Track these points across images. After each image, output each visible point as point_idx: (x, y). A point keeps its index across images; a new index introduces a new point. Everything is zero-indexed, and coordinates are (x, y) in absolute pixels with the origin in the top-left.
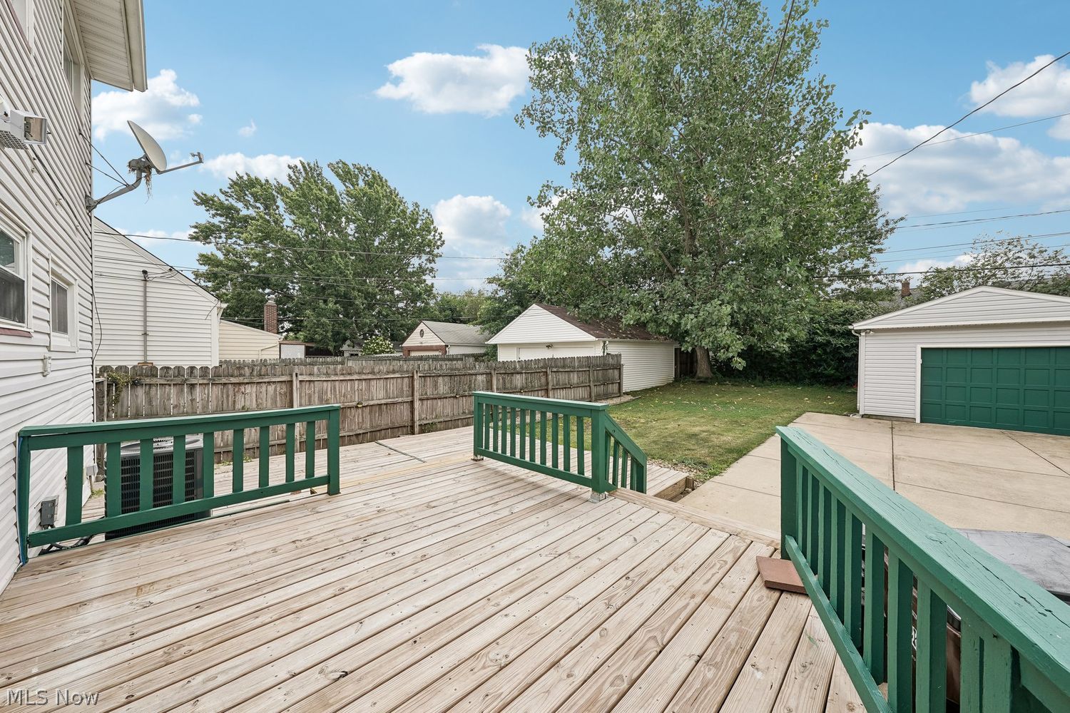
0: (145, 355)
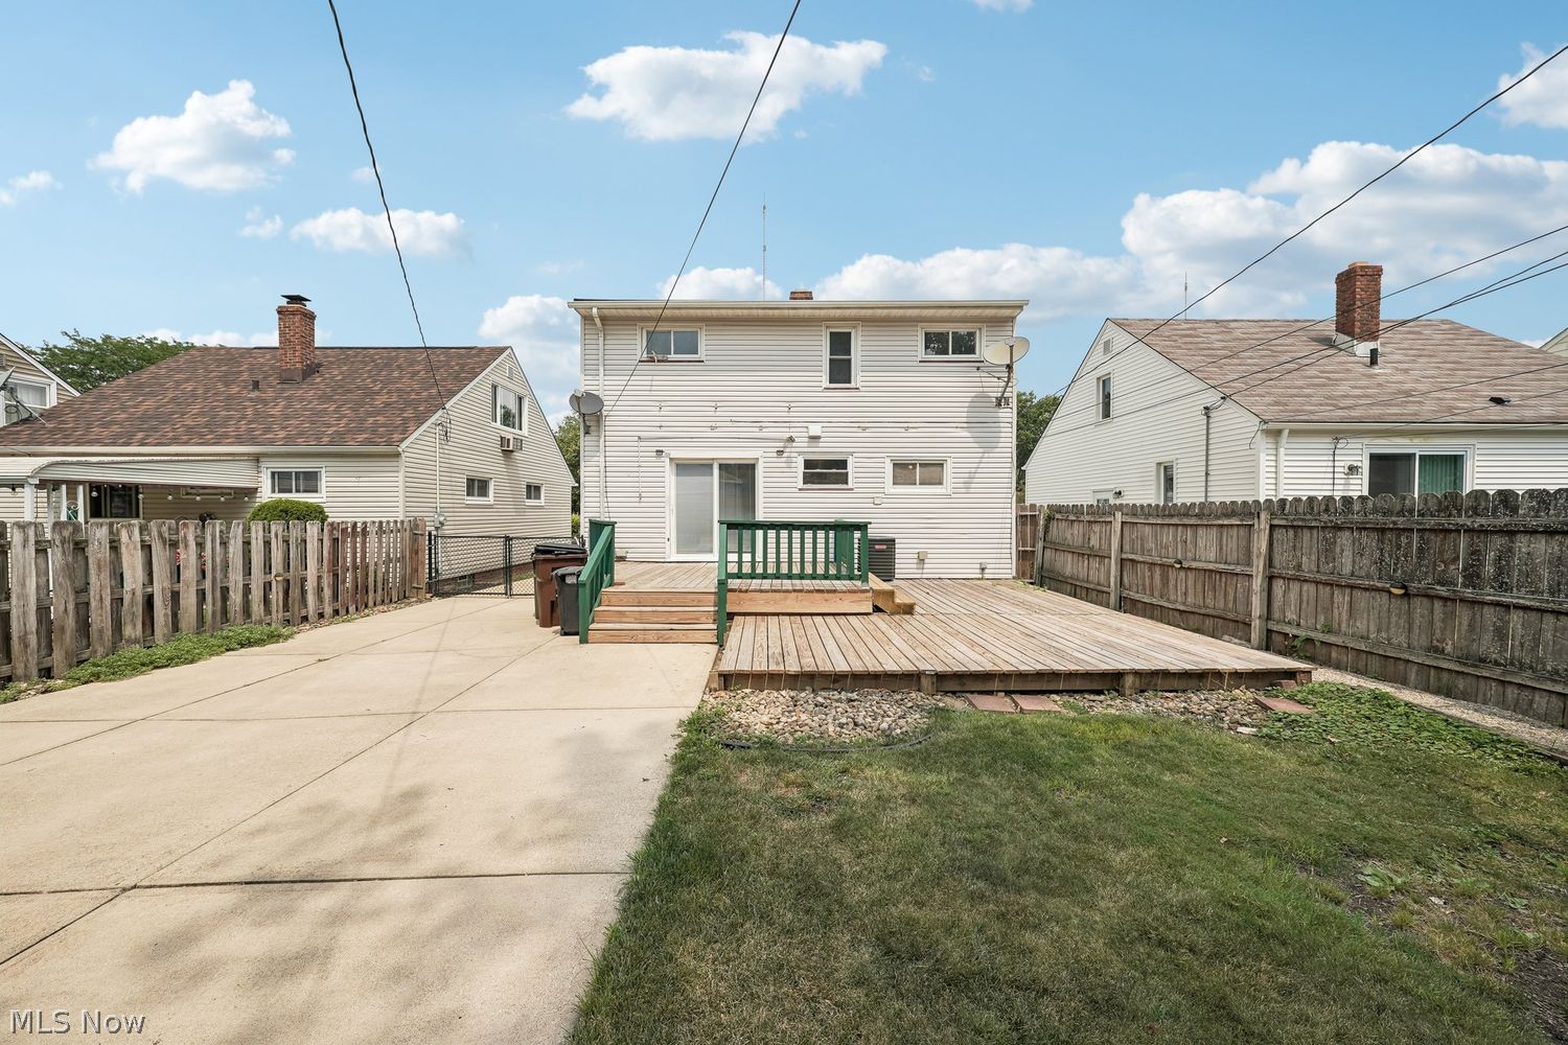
0: (1206, 496)
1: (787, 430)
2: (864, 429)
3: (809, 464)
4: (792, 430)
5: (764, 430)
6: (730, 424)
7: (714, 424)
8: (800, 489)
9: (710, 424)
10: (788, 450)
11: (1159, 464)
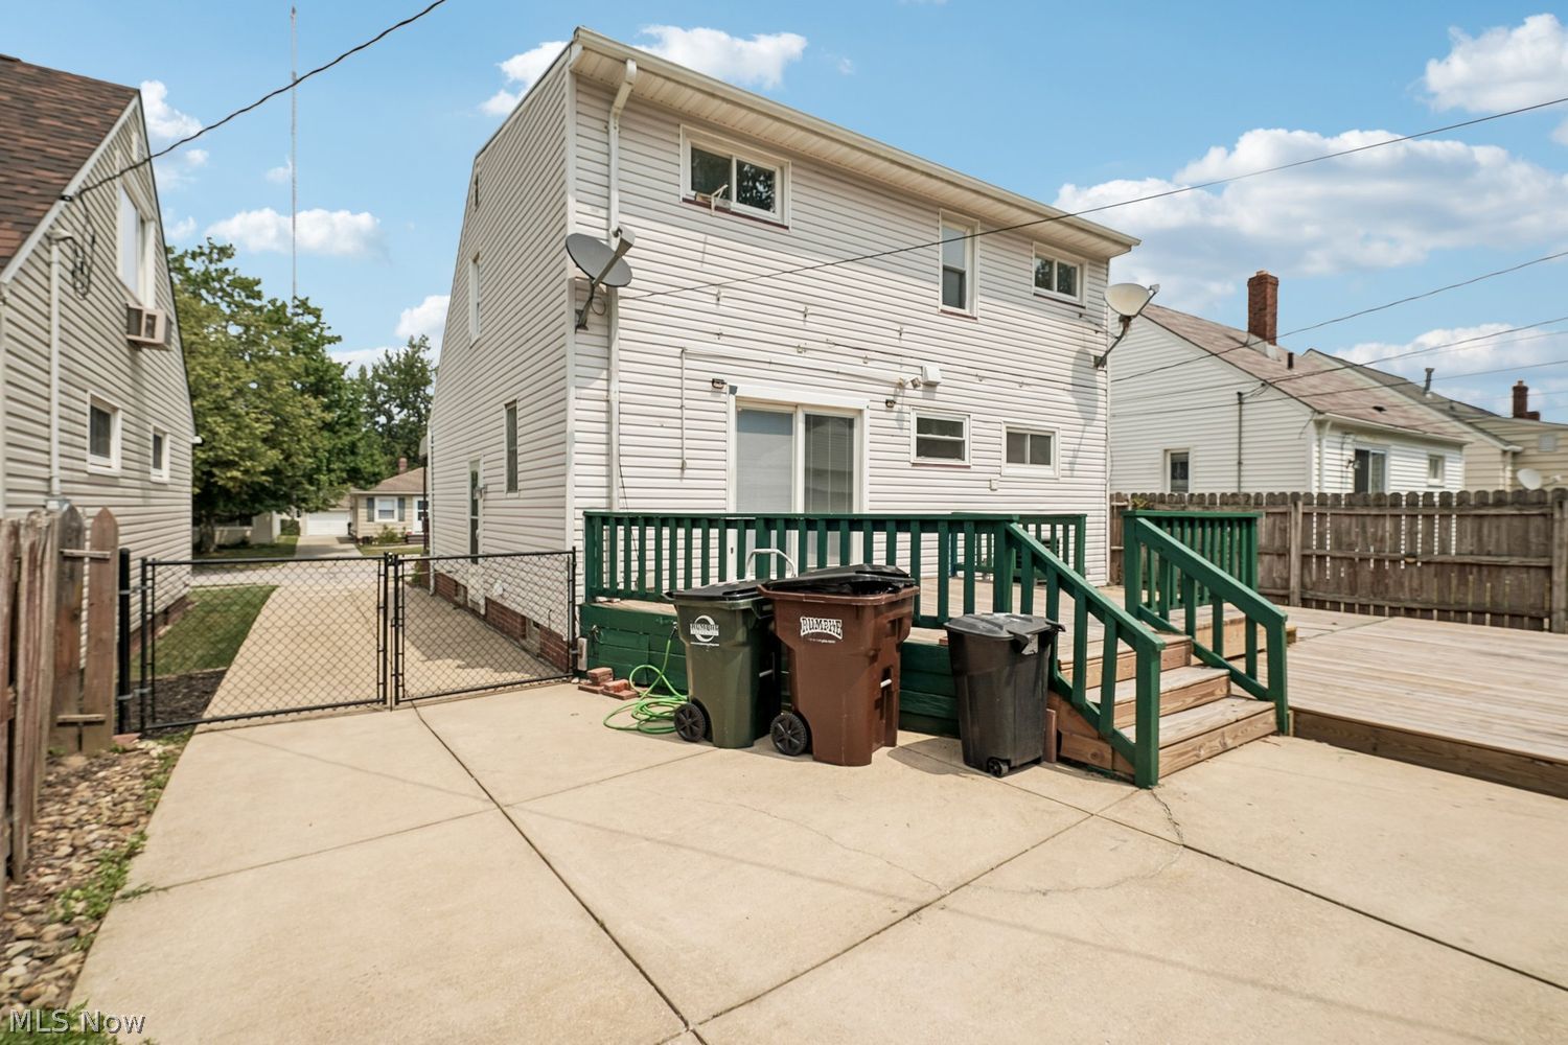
0: (1239, 487)
1: (897, 367)
2: (981, 378)
3: (923, 425)
4: (905, 368)
5: (870, 364)
6: (824, 346)
7: (802, 343)
8: (914, 464)
9: (796, 342)
10: (899, 400)
11: (1166, 451)
